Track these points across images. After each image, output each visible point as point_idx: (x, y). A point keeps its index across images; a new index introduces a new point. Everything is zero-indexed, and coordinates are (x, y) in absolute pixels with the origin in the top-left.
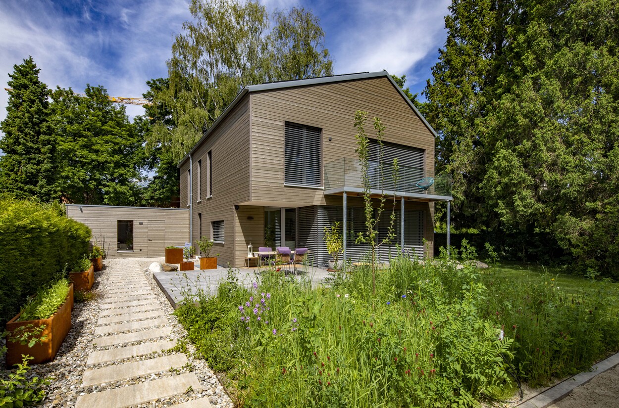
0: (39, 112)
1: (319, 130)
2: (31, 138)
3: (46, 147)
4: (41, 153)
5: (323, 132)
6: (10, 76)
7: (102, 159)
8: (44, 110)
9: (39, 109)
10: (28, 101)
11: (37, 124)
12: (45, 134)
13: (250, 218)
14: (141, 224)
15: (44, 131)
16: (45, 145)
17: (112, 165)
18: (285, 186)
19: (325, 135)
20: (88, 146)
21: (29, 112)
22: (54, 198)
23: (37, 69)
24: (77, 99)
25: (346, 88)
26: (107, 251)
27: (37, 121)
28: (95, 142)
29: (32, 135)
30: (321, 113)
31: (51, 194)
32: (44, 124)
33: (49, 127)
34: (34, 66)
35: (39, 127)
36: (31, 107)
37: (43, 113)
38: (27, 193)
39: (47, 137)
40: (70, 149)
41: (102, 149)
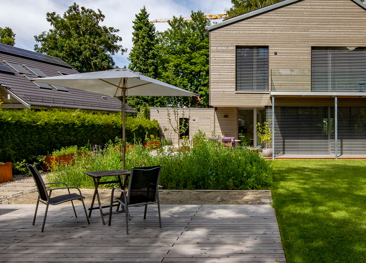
0: (148, 44)
1: (267, 47)
2: (143, 63)
3: (151, 68)
4: (149, 72)
5: (270, 48)
6: (133, 22)
7: (197, 69)
8: (151, 42)
9: (148, 42)
10: (142, 38)
11: (146, 53)
12: (151, 58)
13: (226, 116)
14: (194, 120)
15: (150, 57)
16: (151, 66)
17: (204, 73)
18: (236, 93)
19: (271, 50)
20: (188, 60)
21: (142, 45)
22: (156, 103)
23: (147, 14)
24: (186, 23)
25: (290, 9)
26: (173, 140)
27: (147, 50)
28: (194, 56)
29: (144, 60)
30: (267, 34)
31: (154, 100)
32: (151, 52)
33: (153, 53)
34: (146, 13)
35: (148, 54)
36: (143, 42)
37: (151, 44)
38: (141, 100)
39: (152, 60)
40: (178, 64)
41: (198, 61)
